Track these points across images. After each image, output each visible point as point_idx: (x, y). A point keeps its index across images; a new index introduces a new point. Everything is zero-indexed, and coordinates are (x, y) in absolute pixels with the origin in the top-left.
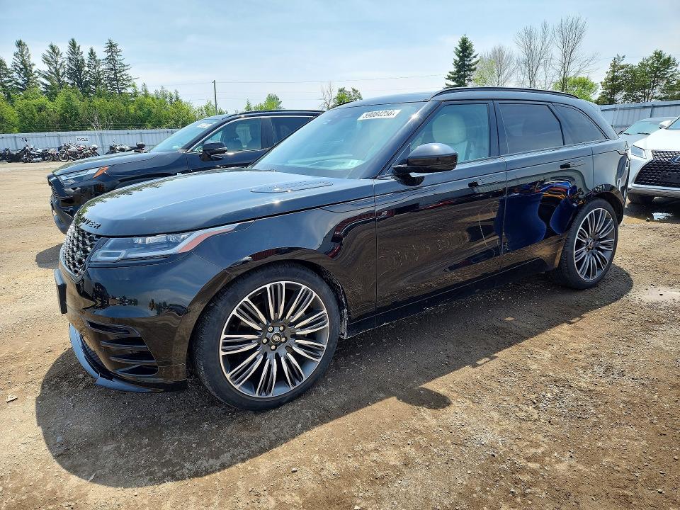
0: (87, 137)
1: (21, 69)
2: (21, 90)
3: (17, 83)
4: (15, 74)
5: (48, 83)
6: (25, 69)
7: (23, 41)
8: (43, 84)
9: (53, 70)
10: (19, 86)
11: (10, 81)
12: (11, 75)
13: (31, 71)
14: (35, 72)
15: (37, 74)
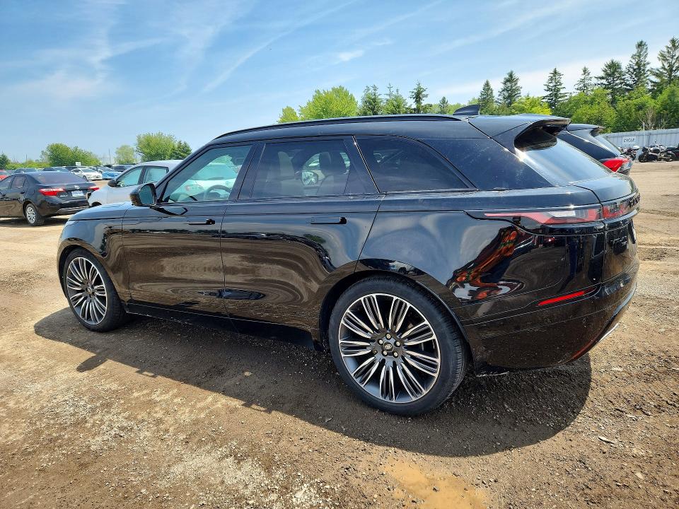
0: (635, 137)
1: (635, 70)
2: (628, 90)
3: (627, 85)
4: (627, 76)
5: (657, 80)
6: (639, 70)
7: (644, 41)
8: (651, 82)
9: (666, 67)
10: (628, 87)
11: (621, 83)
12: (623, 77)
13: (643, 70)
14: (648, 70)
15: (649, 73)
